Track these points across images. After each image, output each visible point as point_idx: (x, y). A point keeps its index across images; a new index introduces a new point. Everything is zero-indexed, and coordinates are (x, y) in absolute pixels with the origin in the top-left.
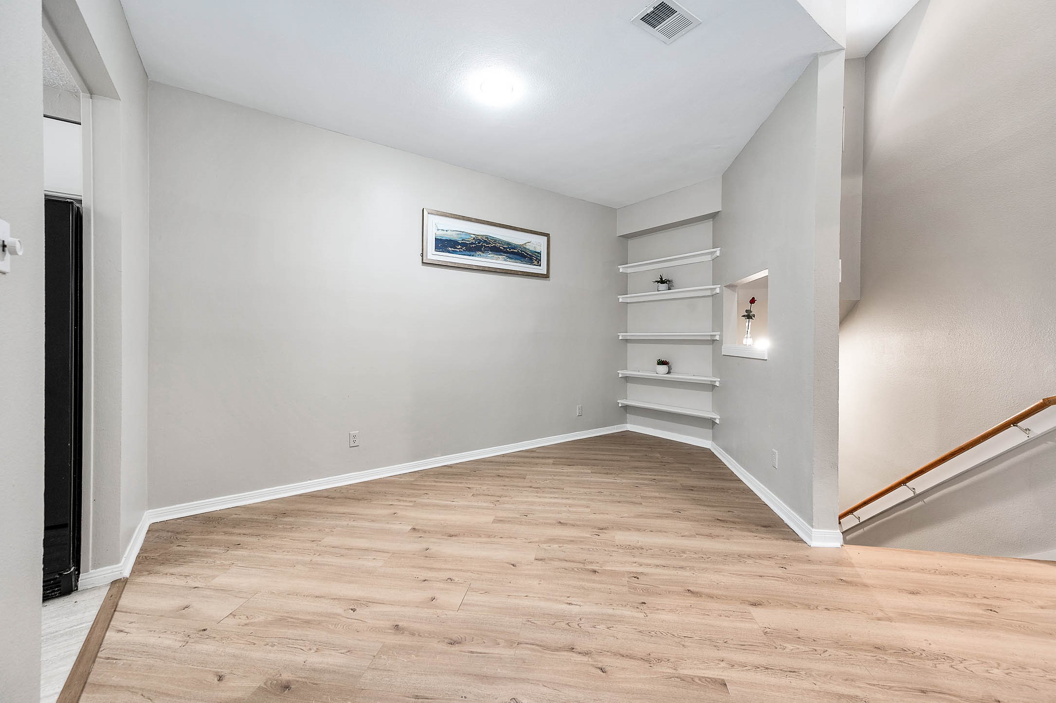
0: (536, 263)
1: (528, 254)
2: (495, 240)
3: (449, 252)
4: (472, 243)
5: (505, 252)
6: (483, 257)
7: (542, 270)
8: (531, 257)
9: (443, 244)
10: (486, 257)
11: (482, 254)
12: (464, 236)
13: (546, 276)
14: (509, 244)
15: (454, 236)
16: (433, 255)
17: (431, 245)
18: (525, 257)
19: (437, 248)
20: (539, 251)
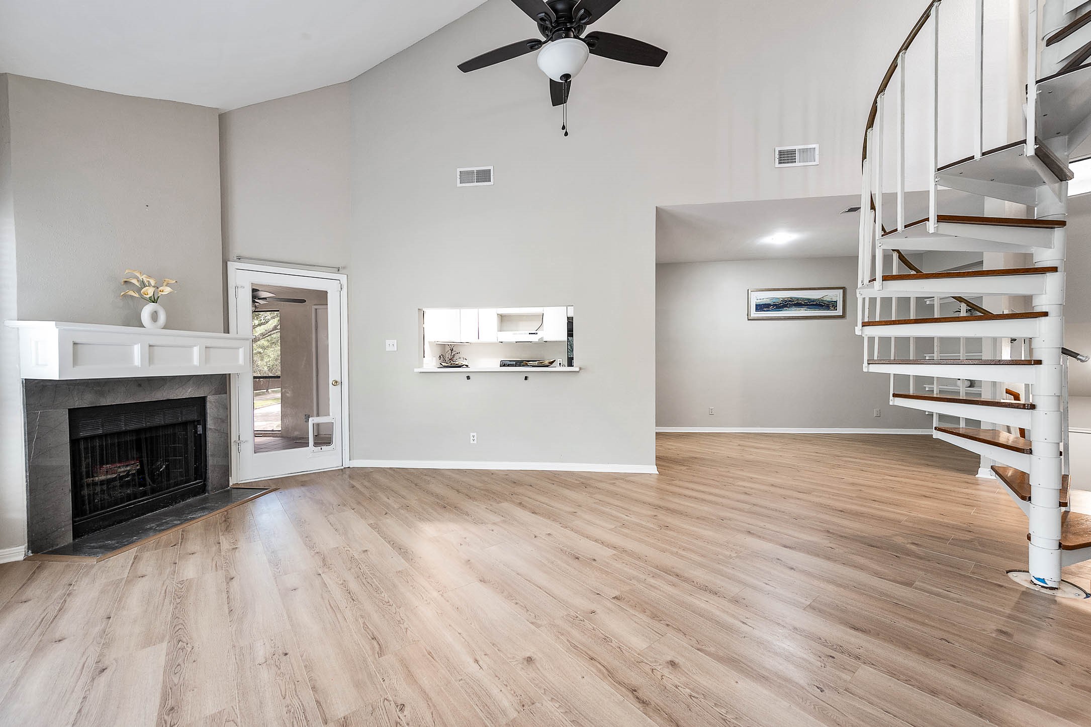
0: (832, 308)
1: (825, 304)
2: (798, 299)
3: (764, 311)
4: (781, 304)
5: (805, 305)
6: (789, 310)
7: (839, 312)
8: (830, 305)
9: (760, 307)
10: (791, 310)
11: (787, 309)
12: (774, 301)
13: (843, 317)
14: (809, 299)
15: (768, 302)
16: (754, 314)
17: (753, 308)
18: (822, 306)
19: (757, 310)
20: (836, 300)
